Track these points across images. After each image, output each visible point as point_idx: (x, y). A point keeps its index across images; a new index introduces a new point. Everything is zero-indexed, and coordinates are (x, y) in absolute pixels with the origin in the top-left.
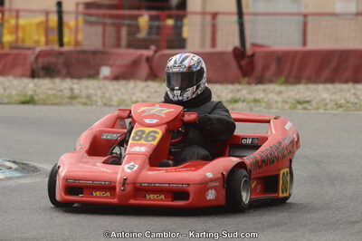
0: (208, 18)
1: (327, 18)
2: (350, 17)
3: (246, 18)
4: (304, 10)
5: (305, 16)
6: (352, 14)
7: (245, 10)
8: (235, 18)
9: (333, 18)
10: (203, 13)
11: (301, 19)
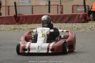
0: (7, 7)
1: (38, 6)
2: (44, 6)
3: (17, 7)
4: (32, 5)
5: (33, 6)
6: (45, 5)
7: (17, 5)
8: (14, 7)
9: (40, 6)
10: (6, 6)
11: (31, 7)
